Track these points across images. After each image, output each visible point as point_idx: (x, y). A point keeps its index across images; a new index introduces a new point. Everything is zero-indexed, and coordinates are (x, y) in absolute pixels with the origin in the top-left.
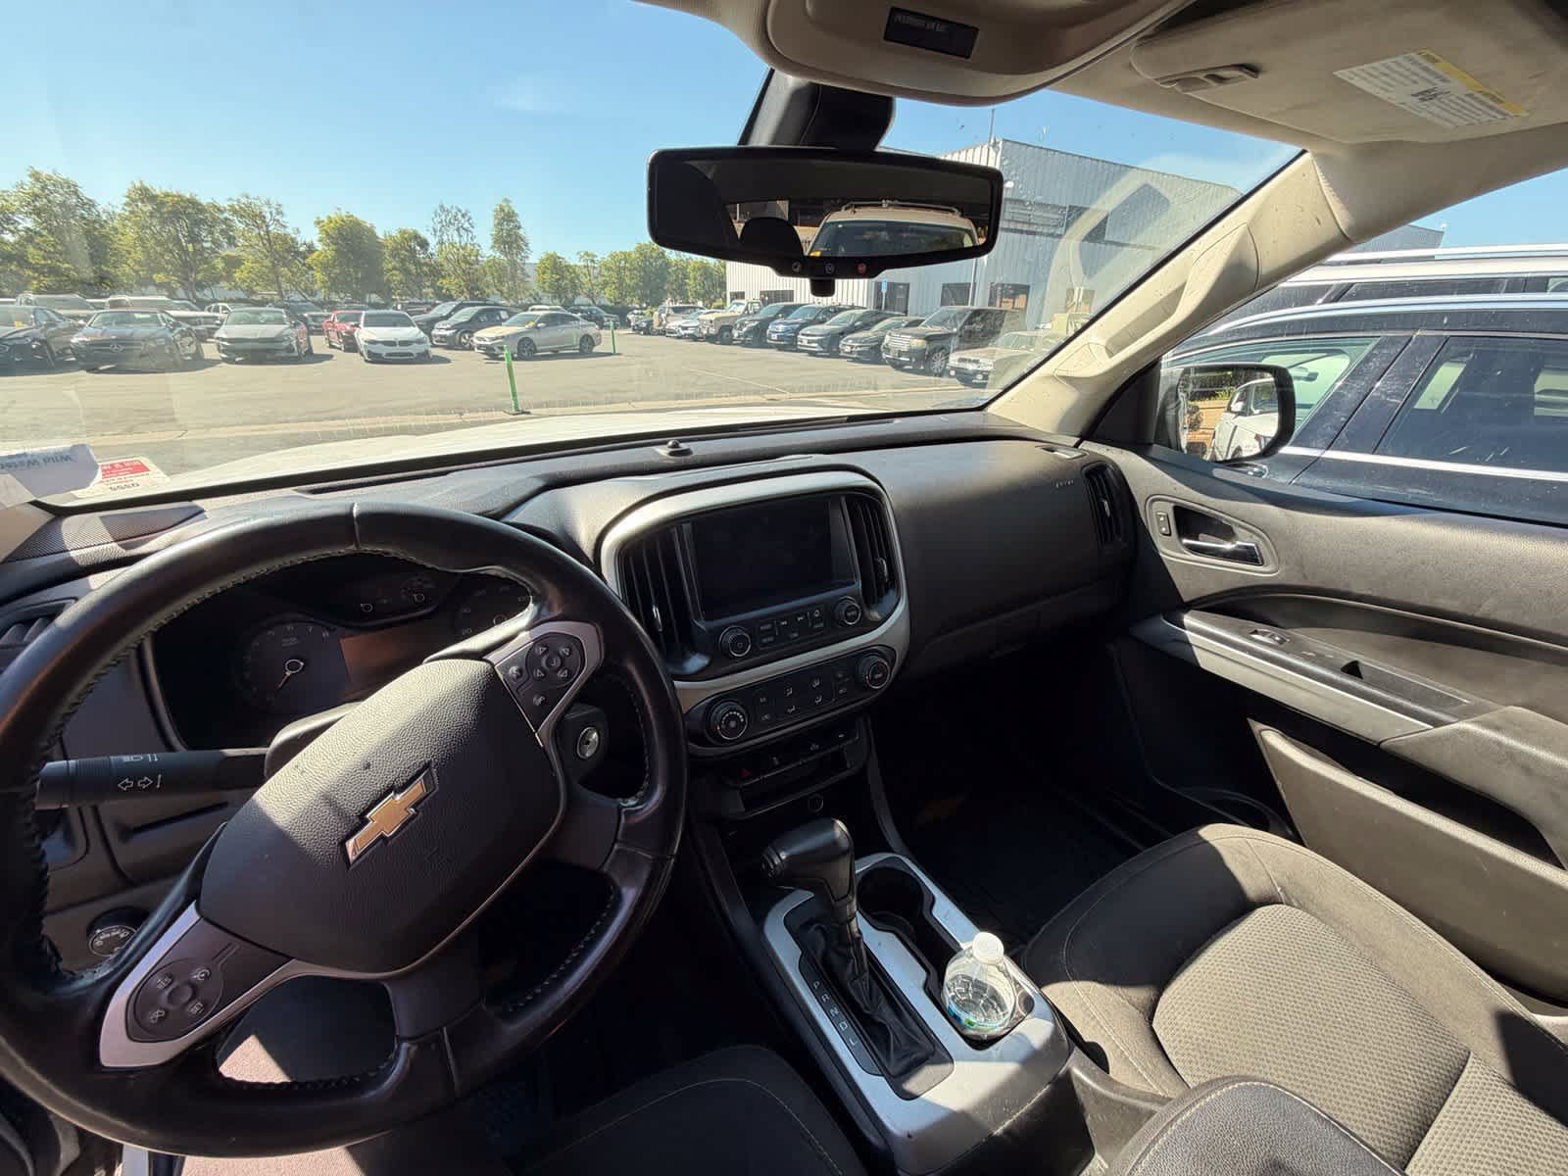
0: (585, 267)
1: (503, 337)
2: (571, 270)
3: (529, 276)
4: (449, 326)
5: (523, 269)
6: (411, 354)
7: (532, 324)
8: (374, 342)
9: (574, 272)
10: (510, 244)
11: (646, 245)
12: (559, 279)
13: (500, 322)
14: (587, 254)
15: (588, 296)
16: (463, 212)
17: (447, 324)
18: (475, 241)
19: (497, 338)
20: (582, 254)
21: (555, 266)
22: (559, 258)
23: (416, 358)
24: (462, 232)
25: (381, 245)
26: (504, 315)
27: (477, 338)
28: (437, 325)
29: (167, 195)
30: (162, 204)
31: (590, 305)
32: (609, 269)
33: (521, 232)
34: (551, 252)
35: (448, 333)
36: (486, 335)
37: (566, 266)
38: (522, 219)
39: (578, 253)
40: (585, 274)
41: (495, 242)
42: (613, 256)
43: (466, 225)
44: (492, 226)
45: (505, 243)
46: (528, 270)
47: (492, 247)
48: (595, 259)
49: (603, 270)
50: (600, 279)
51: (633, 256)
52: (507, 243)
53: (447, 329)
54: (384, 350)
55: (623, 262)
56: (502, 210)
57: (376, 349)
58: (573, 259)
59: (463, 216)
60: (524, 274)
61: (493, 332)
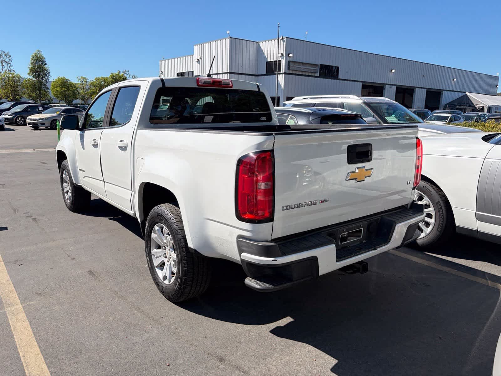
0: (81, 84)
1: (43, 119)
2: (73, 86)
3: (49, 89)
4: (9, 114)
5: (45, 85)
7: (58, 113)
9: (75, 87)
10: (39, 72)
11: (117, 75)
12: (66, 91)
13: (39, 112)
14: (82, 78)
15: (82, 100)
16: (6, 53)
17: (9, 113)
18: (12, 68)
19: (40, 119)
20: (80, 78)
21: (64, 84)
22: (67, 80)
24: (5, 64)
26: (41, 108)
27: (29, 119)
28: (3, 113)
31: (83, 104)
32: (95, 86)
33: (46, 67)
34: (62, 77)
35: (9, 117)
36: (33, 118)
37: (71, 84)
38: (47, 61)
39: (77, 78)
40: (81, 88)
41: (31, 71)
42: (97, 80)
43: (7, 60)
44: (30, 63)
45: (36, 72)
46: (48, 85)
47: (29, 74)
48: (88, 81)
49: (92, 87)
50: (90, 91)
51: (109, 79)
52: (38, 72)
53: (9, 115)
55: (103, 83)
56: (36, 56)
58: (74, 80)
59: (6, 55)
60: (46, 88)
61: (38, 116)
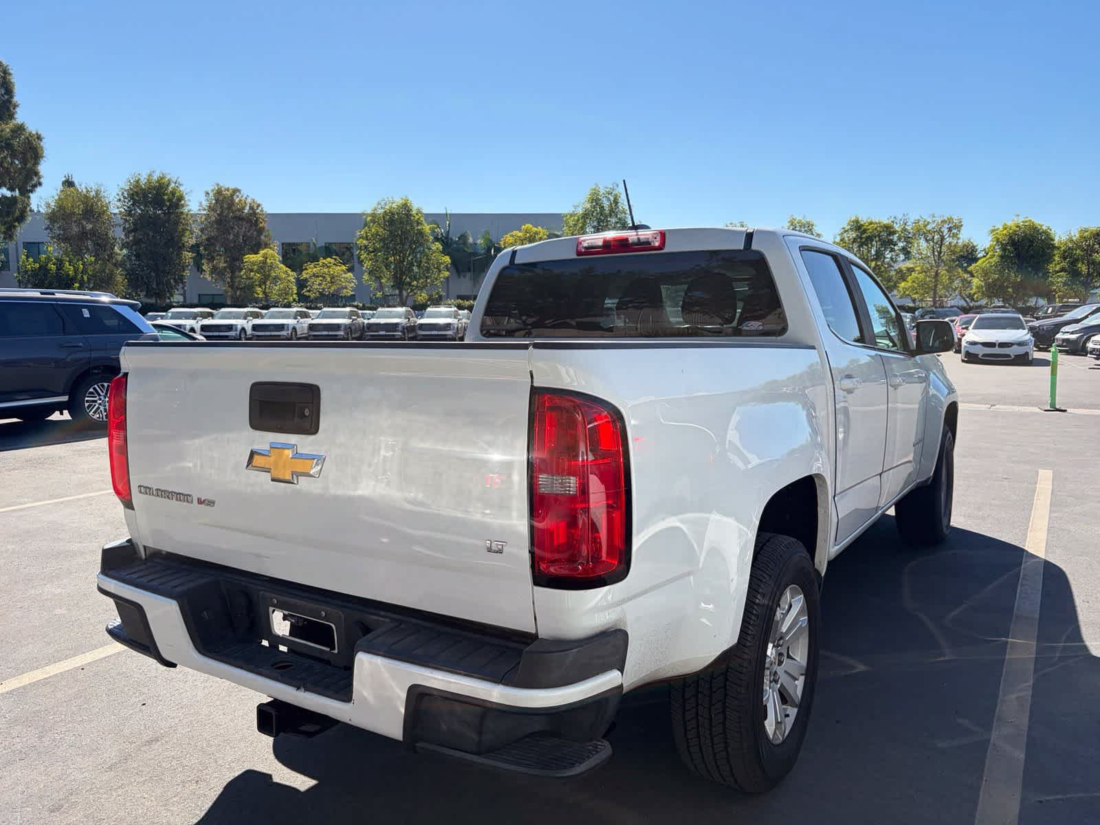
4: (1074, 331)
6: (1009, 356)
8: (974, 343)
17: (1074, 328)
23: (1013, 359)
25: (1054, 247)
28: (1062, 330)
29: (871, 223)
30: (865, 231)
35: (1074, 337)
53: (1072, 333)
54: (981, 351)
57: (973, 350)
